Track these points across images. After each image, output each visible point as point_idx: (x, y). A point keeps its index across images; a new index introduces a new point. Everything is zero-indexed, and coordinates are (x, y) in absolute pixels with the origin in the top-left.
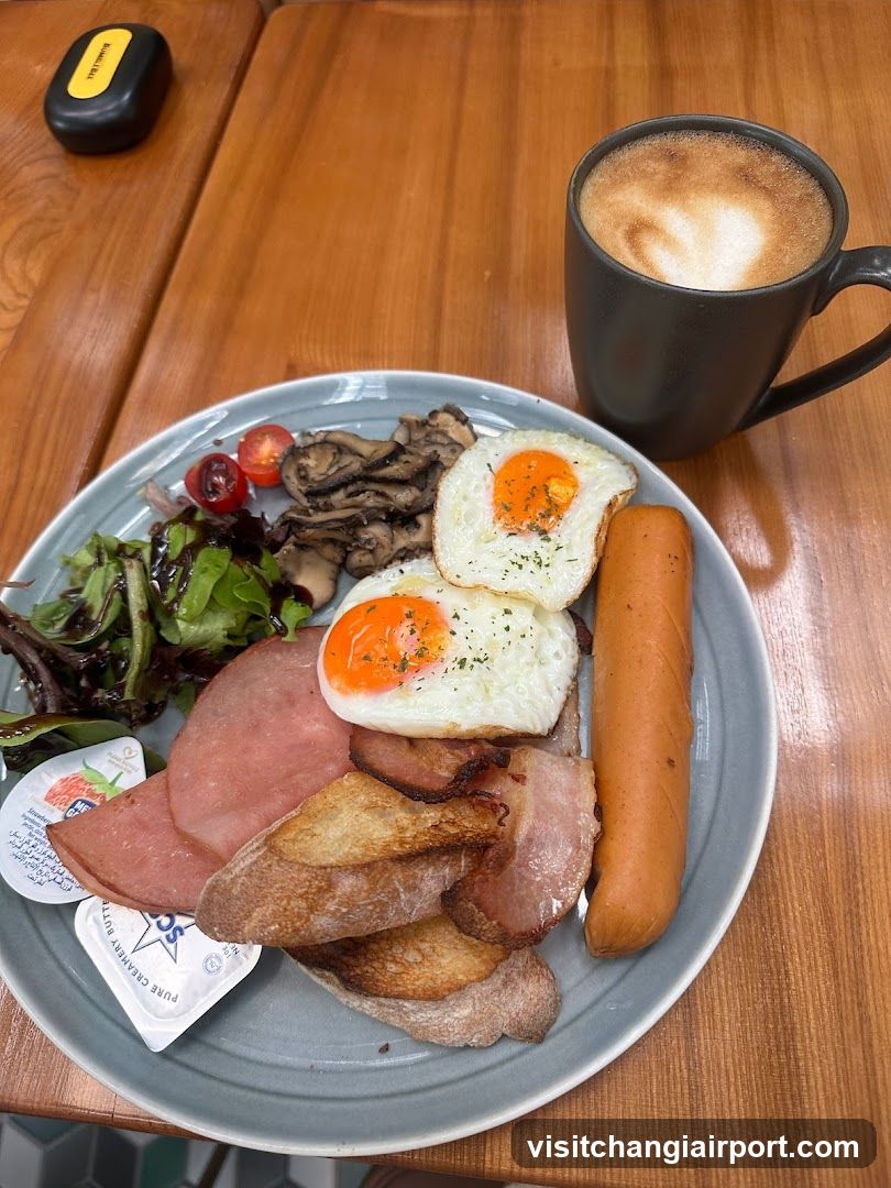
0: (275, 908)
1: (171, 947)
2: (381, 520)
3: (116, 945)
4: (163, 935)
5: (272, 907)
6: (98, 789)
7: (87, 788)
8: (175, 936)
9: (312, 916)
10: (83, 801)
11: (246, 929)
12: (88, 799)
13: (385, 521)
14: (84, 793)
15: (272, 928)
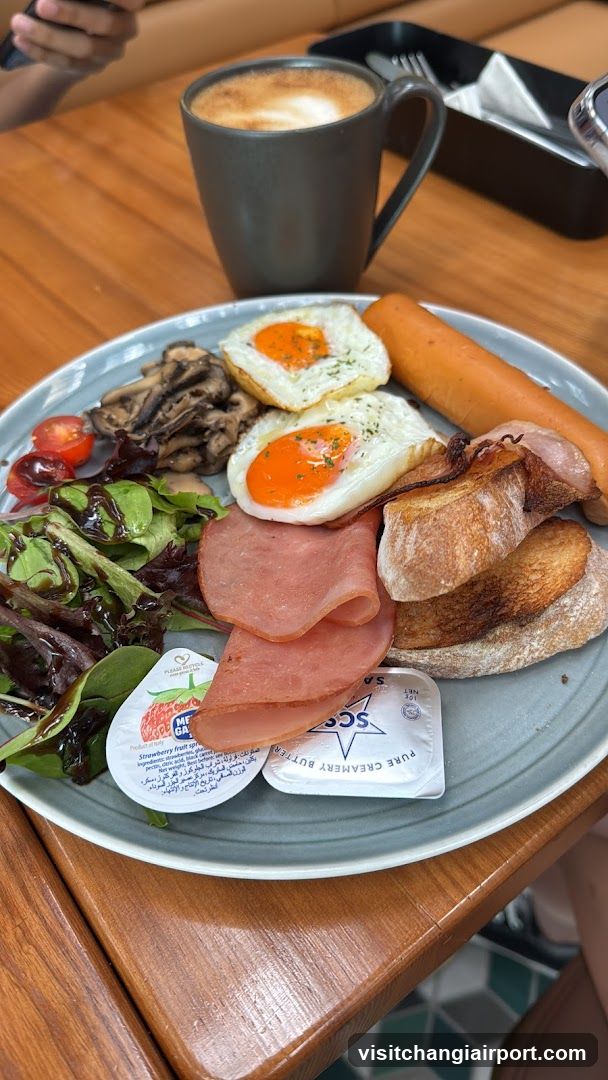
0: (466, 537)
1: (369, 728)
2: (210, 410)
3: (326, 767)
4: (354, 728)
5: (464, 539)
6: (184, 699)
7: (173, 706)
8: (364, 721)
9: (488, 535)
10: (180, 717)
11: (461, 567)
12: (183, 712)
13: (214, 409)
14: (174, 711)
15: (476, 554)
